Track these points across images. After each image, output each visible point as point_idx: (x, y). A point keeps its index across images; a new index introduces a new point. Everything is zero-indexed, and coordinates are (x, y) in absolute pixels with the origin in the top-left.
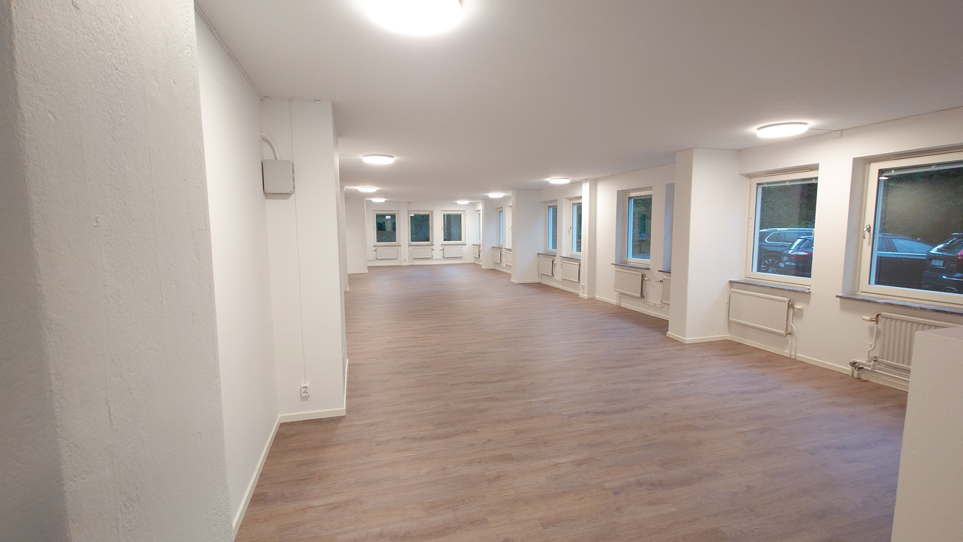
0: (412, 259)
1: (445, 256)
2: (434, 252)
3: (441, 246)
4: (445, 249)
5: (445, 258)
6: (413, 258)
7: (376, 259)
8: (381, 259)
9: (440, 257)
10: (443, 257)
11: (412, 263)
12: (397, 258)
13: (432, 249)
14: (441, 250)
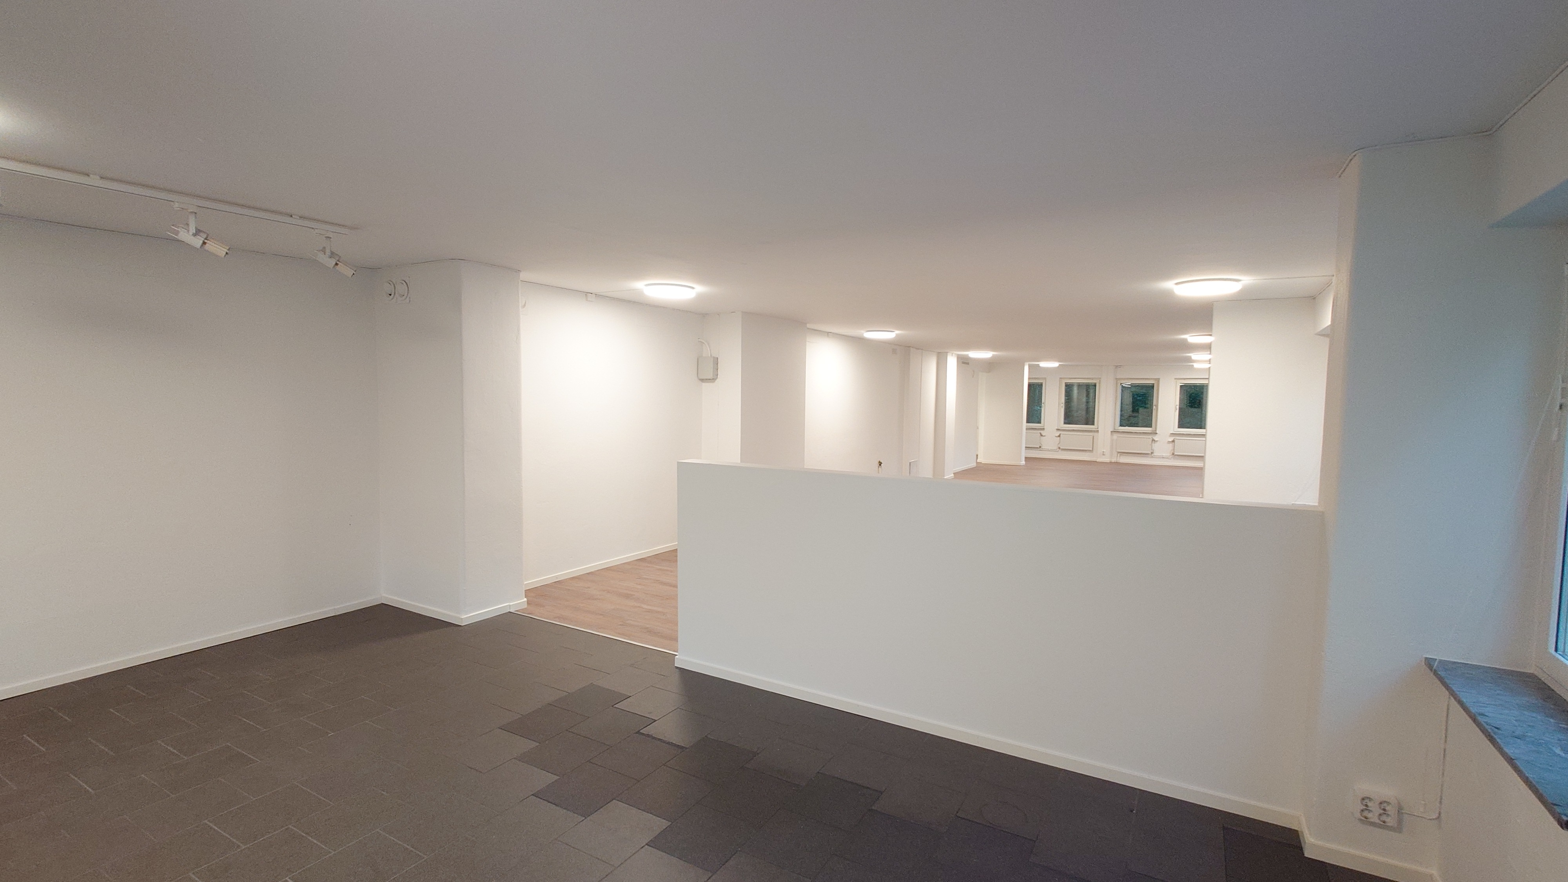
0: (1116, 453)
1: (1176, 453)
2: (1155, 446)
3: (1170, 436)
4: (1176, 441)
5: (1176, 456)
6: (1119, 452)
7: (1059, 448)
8: (1066, 449)
9: (1167, 454)
10: (1173, 454)
11: (1115, 460)
12: (1091, 449)
13: (1153, 440)
14: (1169, 442)
